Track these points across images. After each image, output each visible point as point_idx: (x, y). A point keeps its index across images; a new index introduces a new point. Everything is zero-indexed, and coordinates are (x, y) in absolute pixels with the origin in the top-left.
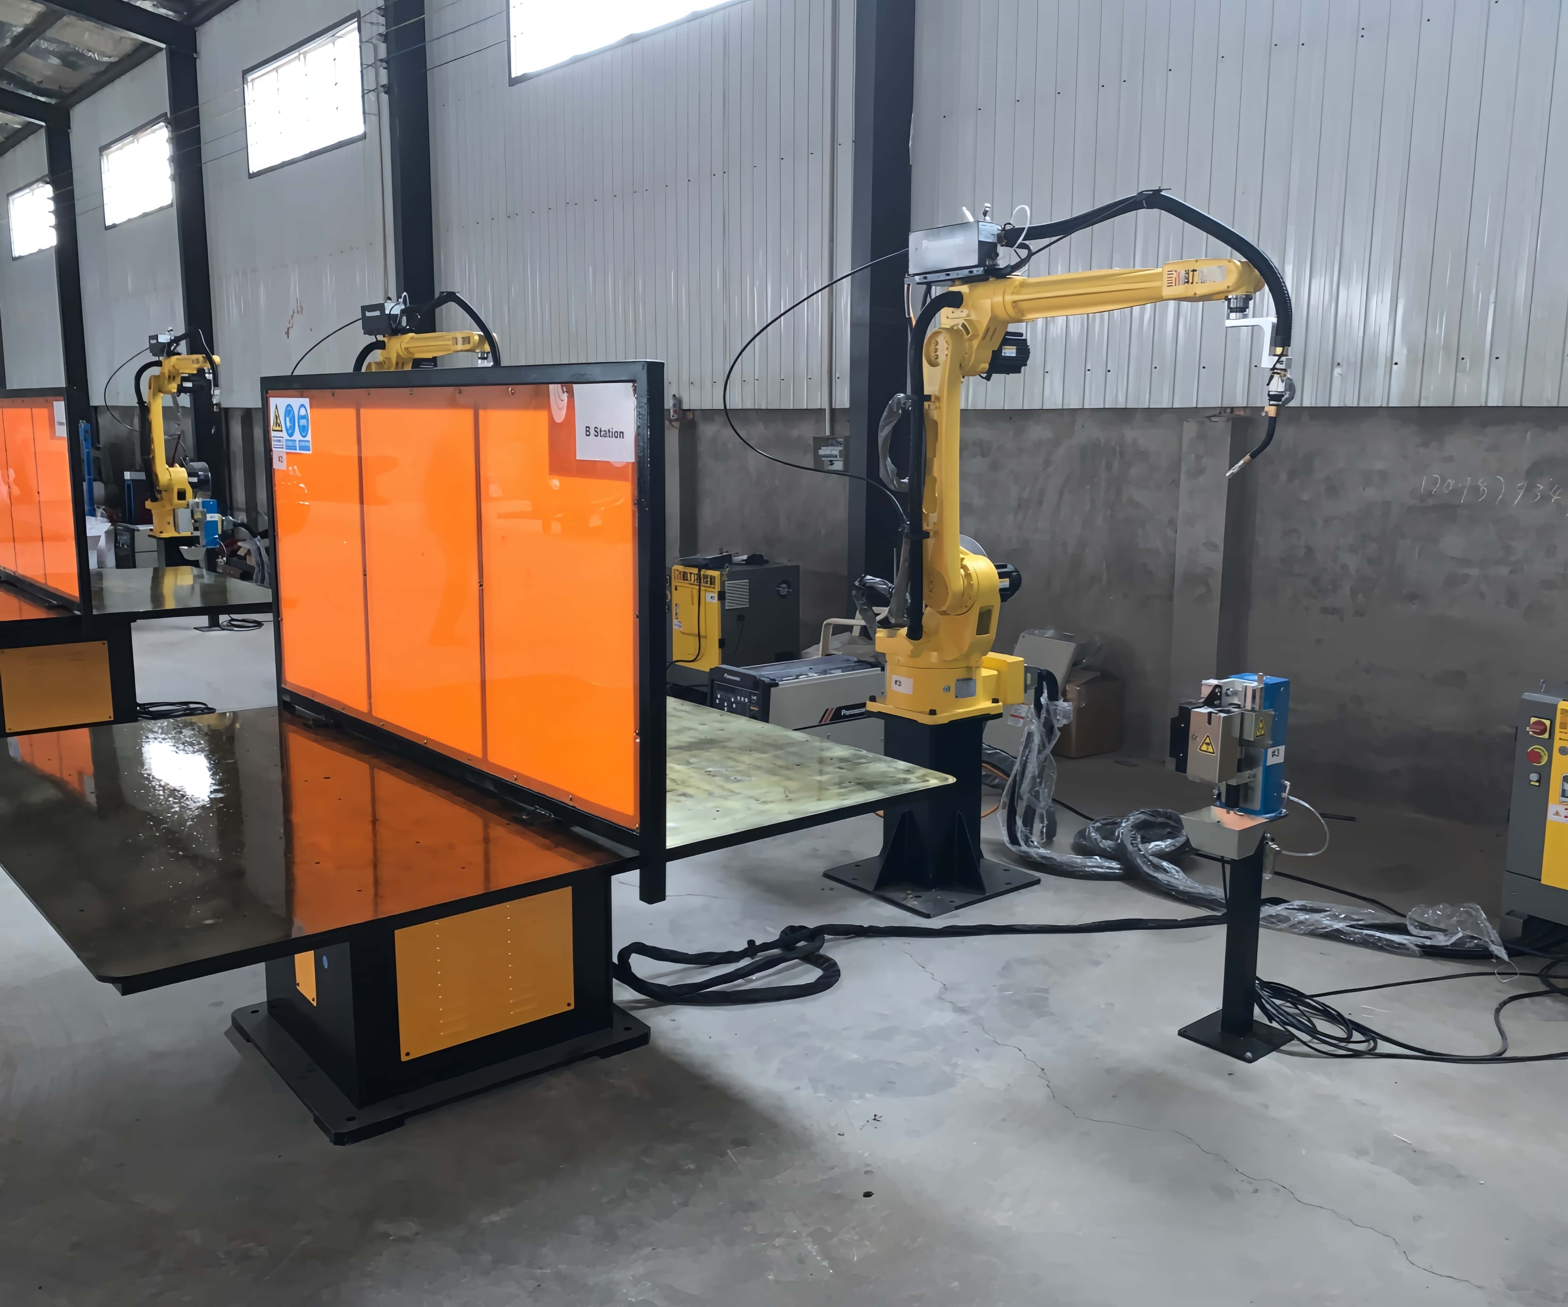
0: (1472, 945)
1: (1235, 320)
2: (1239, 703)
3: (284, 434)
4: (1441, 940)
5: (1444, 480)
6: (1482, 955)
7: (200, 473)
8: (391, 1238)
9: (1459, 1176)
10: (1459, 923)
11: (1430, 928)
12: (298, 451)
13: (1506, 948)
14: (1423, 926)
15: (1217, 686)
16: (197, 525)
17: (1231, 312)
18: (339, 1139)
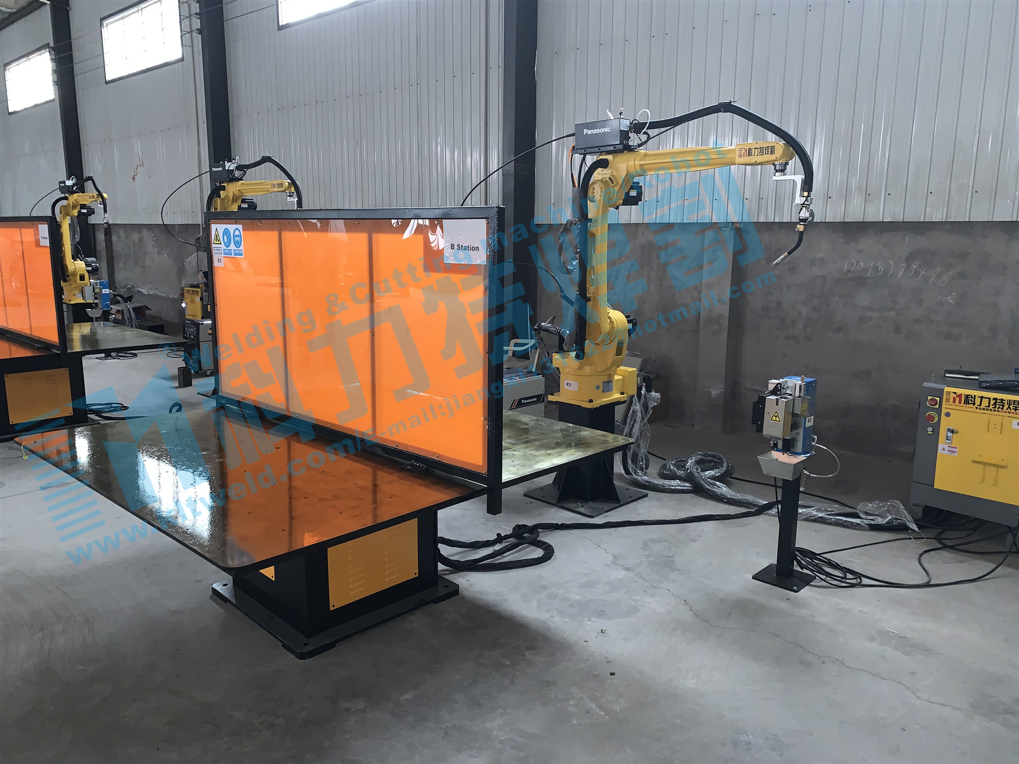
0: (897, 523)
1: (779, 177)
2: (791, 393)
3: (223, 246)
4: (880, 521)
5: (858, 263)
6: (903, 528)
7: (92, 264)
8: (352, 710)
9: (928, 650)
10: (888, 511)
11: (872, 515)
12: (233, 256)
13: (916, 524)
14: (867, 514)
15: (778, 384)
16: (96, 296)
17: (776, 172)
18: (302, 656)
